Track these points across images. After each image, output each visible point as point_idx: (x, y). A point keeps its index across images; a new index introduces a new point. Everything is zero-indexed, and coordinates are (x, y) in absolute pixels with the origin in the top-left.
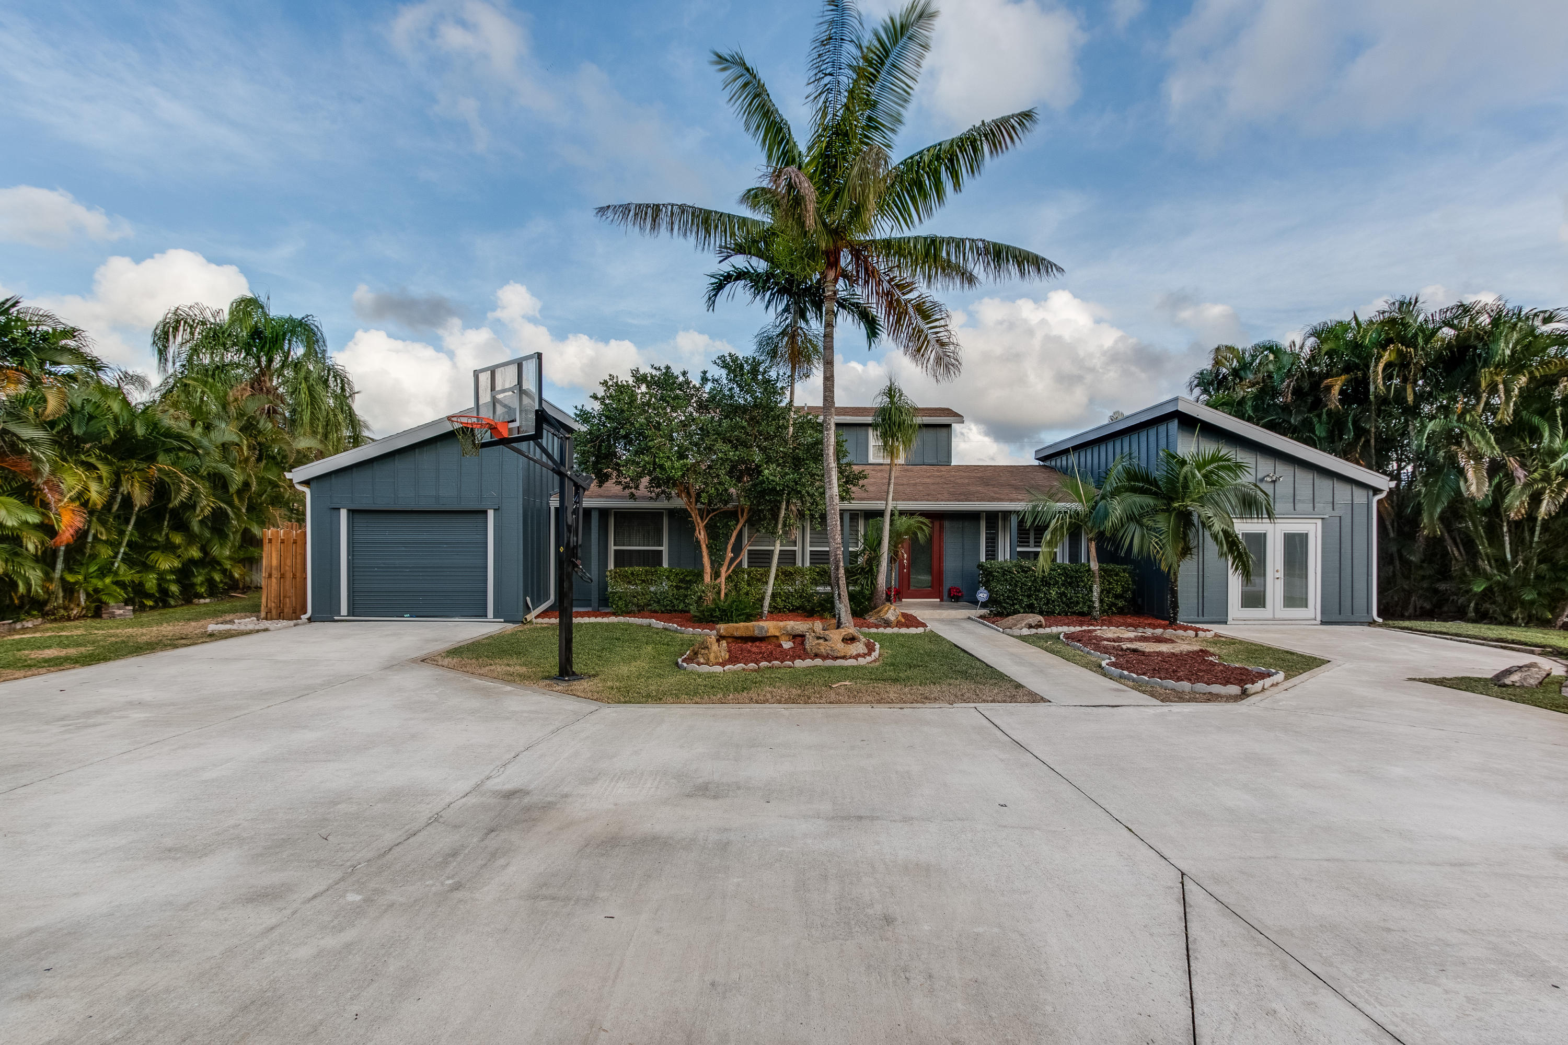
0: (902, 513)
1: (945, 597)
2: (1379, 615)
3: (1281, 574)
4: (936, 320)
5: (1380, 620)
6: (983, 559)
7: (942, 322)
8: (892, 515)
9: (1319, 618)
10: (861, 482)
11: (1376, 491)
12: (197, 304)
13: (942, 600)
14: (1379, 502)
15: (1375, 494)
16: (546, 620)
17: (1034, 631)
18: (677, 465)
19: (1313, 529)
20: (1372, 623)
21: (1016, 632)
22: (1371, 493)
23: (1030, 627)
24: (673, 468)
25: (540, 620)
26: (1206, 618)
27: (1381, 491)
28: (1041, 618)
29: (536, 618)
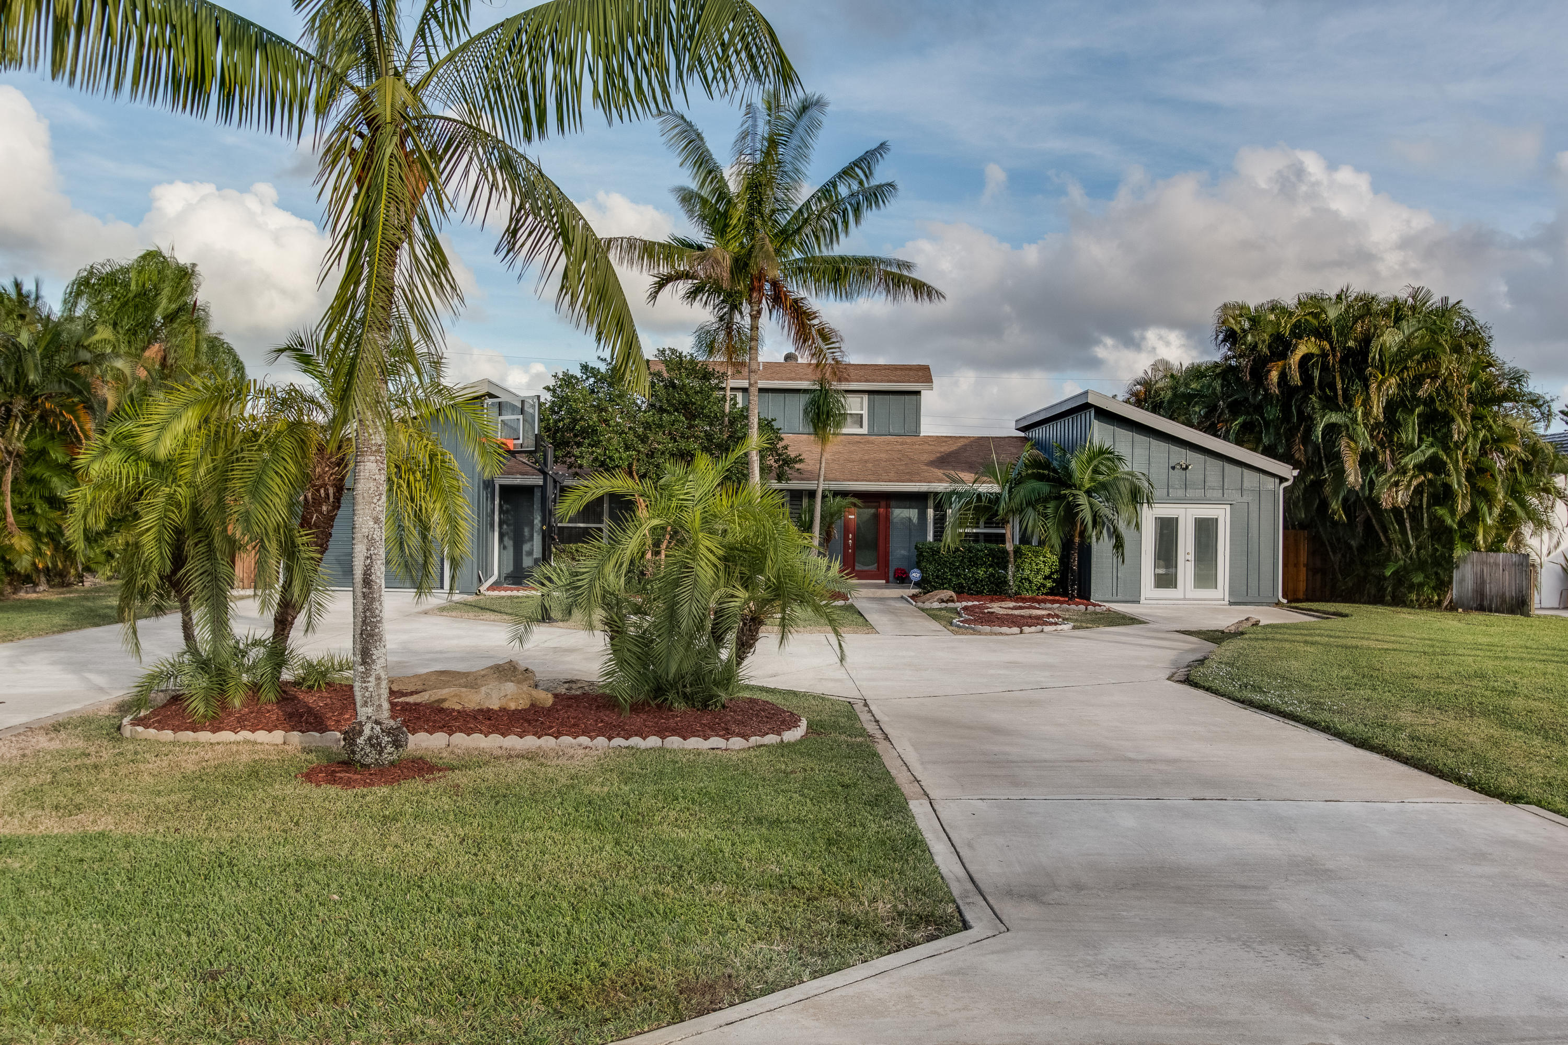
0: (836, 494)
1: (891, 578)
2: (1283, 597)
3: (1191, 557)
4: (833, 343)
5: (1285, 601)
6: (930, 538)
7: (837, 345)
8: (824, 497)
9: (1227, 598)
10: (797, 466)
11: (1282, 479)
12: (109, 260)
13: (887, 582)
14: (1285, 489)
15: (1281, 482)
16: (496, 593)
17: (944, 605)
18: (624, 455)
19: (1221, 514)
20: (1278, 604)
21: (927, 605)
22: (1277, 481)
23: (943, 601)
24: (621, 458)
25: (490, 593)
26: (1120, 597)
27: (1287, 480)
28: (953, 594)
29: (488, 589)
